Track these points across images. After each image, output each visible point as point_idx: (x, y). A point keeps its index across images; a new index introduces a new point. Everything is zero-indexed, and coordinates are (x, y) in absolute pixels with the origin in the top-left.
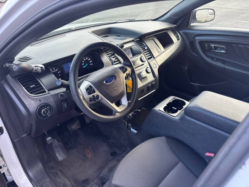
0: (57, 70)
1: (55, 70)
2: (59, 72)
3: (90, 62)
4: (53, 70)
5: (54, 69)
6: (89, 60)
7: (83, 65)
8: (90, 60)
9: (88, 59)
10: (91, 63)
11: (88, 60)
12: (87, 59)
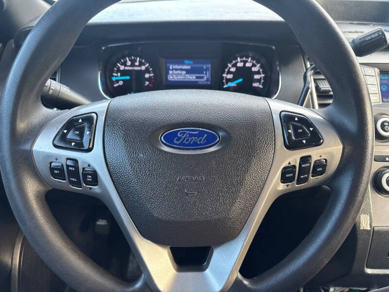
0: (143, 68)
1: (140, 65)
2: (147, 76)
3: (256, 77)
4: (133, 65)
5: (137, 64)
6: (254, 69)
7: (228, 80)
8: (258, 73)
9: (254, 65)
10: (259, 81)
11: (250, 68)
12: (248, 65)
